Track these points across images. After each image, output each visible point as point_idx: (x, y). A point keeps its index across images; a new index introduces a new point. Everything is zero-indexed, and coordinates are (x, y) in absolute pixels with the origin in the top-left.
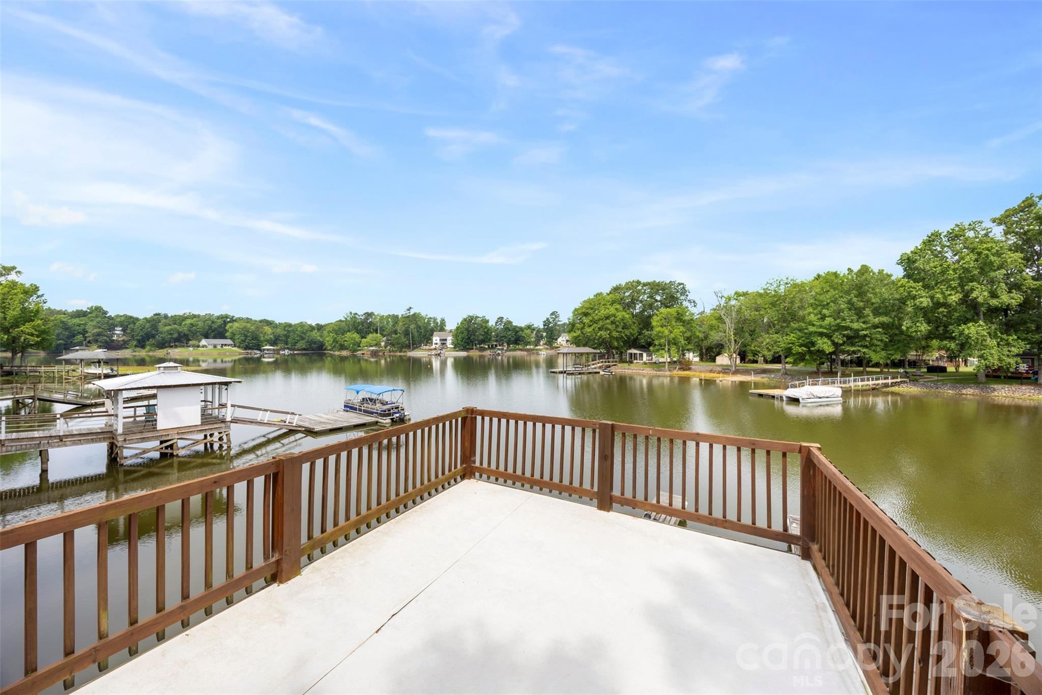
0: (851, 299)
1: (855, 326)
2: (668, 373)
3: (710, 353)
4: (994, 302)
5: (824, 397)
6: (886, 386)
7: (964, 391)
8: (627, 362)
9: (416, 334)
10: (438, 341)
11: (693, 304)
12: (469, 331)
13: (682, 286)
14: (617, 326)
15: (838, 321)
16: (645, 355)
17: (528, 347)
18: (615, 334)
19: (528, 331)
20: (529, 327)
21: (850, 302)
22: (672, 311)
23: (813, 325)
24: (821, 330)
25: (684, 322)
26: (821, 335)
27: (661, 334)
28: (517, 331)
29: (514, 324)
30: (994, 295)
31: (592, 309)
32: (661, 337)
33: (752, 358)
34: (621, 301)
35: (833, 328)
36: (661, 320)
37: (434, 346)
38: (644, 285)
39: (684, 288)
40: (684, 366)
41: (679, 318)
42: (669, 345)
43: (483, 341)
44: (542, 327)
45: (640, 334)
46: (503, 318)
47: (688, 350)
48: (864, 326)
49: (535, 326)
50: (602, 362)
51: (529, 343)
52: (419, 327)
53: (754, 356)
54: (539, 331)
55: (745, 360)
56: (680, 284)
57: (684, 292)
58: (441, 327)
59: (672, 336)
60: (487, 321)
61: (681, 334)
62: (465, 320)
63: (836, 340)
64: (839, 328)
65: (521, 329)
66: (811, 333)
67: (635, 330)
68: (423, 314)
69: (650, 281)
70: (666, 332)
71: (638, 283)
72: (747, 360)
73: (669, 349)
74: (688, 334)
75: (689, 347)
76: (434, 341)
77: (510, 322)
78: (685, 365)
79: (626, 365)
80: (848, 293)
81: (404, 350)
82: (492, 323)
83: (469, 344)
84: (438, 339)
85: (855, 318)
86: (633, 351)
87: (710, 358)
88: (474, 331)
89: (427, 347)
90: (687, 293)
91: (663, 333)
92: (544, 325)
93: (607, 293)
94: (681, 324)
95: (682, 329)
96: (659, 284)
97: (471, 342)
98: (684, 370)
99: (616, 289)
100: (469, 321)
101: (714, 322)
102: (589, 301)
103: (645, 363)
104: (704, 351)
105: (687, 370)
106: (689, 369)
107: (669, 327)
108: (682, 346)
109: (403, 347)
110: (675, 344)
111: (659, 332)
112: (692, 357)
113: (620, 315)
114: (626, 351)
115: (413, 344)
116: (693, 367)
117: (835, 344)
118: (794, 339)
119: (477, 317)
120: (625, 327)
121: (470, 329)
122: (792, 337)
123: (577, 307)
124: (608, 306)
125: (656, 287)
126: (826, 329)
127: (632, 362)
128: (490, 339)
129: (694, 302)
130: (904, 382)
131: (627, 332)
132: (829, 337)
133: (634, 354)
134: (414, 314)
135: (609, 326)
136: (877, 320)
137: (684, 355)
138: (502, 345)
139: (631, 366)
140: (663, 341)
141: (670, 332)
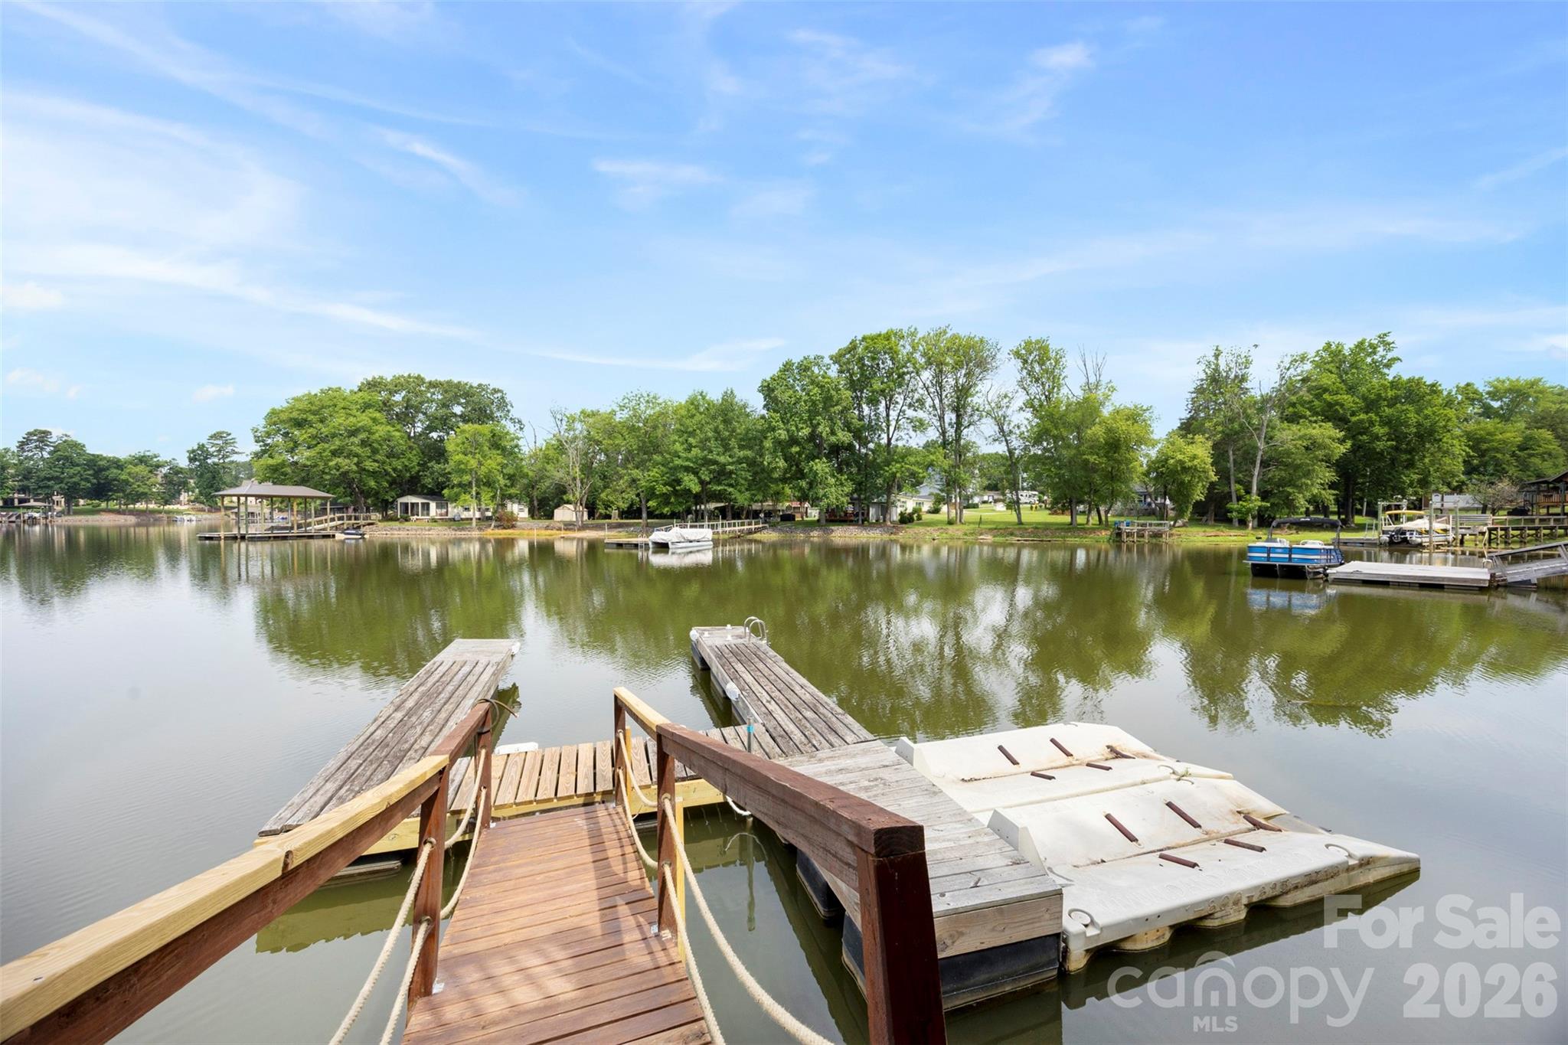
0: (718, 426)
1: (722, 459)
2: (476, 534)
3: (543, 508)
4: (833, 439)
5: (695, 541)
6: (750, 532)
8: (398, 520)
11: (518, 426)
13: (499, 395)
14: (375, 451)
15: (706, 452)
16: (433, 505)
17: (138, 506)
18: (370, 465)
19: (141, 469)
20: (142, 460)
21: (716, 430)
22: (486, 429)
23: (679, 457)
24: (687, 463)
25: (504, 449)
26: (687, 469)
27: (462, 466)
29: (90, 450)
30: (833, 433)
31: (315, 413)
32: (462, 472)
33: (603, 511)
34: (386, 406)
35: (700, 462)
36: (463, 443)
38: (433, 385)
39: (502, 398)
40: (505, 524)
41: (497, 442)
42: (478, 486)
44: (183, 463)
45: (423, 466)
46: (46, 433)
47: (511, 497)
48: (730, 460)
49: (163, 459)
50: (340, 519)
53: (606, 509)
54: (176, 471)
55: (594, 516)
56: (496, 391)
57: (503, 404)
59: (483, 470)
61: (499, 468)
63: (703, 477)
64: (707, 462)
65: (118, 464)
66: (676, 468)
67: (413, 460)
69: (442, 378)
70: (473, 463)
71: (420, 380)
72: (597, 515)
73: (478, 493)
74: (509, 470)
75: (512, 491)
77: (76, 446)
78: (507, 521)
79: (395, 524)
80: (714, 418)
85: (721, 450)
86: (410, 499)
87: (545, 515)
90: (509, 407)
91: (466, 465)
92: (192, 460)
93: (351, 391)
94: (499, 452)
95: (500, 459)
96: (458, 385)
98: (505, 528)
99: (373, 385)
101: (551, 453)
102: (310, 399)
103: (434, 520)
104: (536, 503)
105: (509, 528)
106: (513, 527)
107: (477, 456)
108: (501, 489)
110: (488, 485)
111: (460, 462)
112: (518, 510)
113: (381, 430)
114: (395, 500)
116: (518, 524)
117: (702, 482)
118: (657, 475)
120: (392, 454)
122: (654, 473)
123: (278, 407)
124: (354, 412)
125: (455, 391)
126: (693, 463)
127: (407, 520)
129: (519, 422)
130: (763, 529)
131: (398, 464)
132: (696, 473)
133: (412, 504)
135: (357, 450)
136: (742, 454)
137: (503, 506)
138: (48, 498)
139: (407, 525)
140: (467, 478)
141: (480, 464)
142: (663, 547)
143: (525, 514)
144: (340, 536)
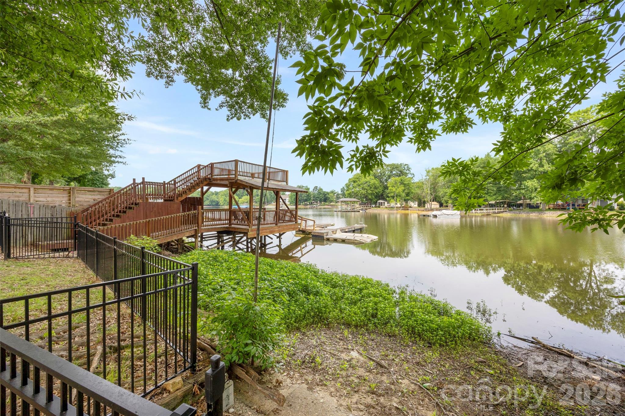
2: (395, 212)
3: (422, 202)
7: (531, 215)
9: (269, 196)
14: (371, 188)
16: (386, 203)
17: (332, 204)
18: (370, 192)
19: (332, 194)
20: (332, 192)
22: (398, 178)
25: (404, 184)
27: (392, 191)
28: (325, 194)
29: (324, 190)
32: (392, 193)
33: (445, 204)
34: (374, 175)
36: (393, 184)
39: (408, 167)
41: (402, 183)
43: (306, 200)
44: (340, 192)
45: (383, 191)
46: (317, 187)
47: (408, 200)
49: (336, 191)
50: (362, 207)
51: (331, 201)
54: (338, 195)
56: (406, 165)
57: (409, 169)
59: (397, 191)
60: (309, 189)
65: (328, 193)
67: (380, 190)
70: (394, 190)
72: (443, 205)
73: (397, 199)
74: (407, 191)
77: (322, 189)
78: (407, 208)
79: (376, 208)
82: (311, 190)
86: (381, 201)
87: (424, 206)
95: (403, 188)
98: (406, 210)
101: (421, 184)
103: (386, 207)
105: (408, 210)
106: (410, 210)
107: (396, 187)
108: (404, 197)
110: (400, 196)
113: (372, 182)
114: (377, 201)
116: (413, 209)
119: (303, 187)
120: (376, 188)
125: (395, 166)
127: (379, 207)
128: (310, 199)
129: (413, 174)
130: (506, 211)
131: (377, 191)
133: (381, 203)
135: (366, 188)
137: (406, 203)
138: (317, 202)
139: (378, 209)
141: (396, 189)
142: (435, 216)
143: (416, 206)
144: (361, 211)
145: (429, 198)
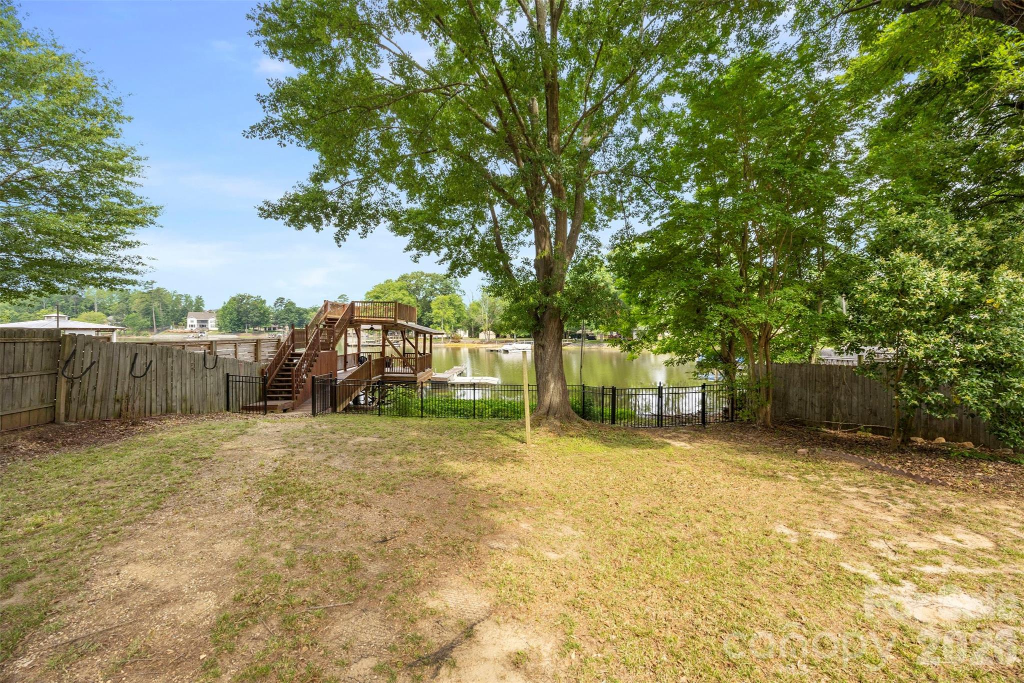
2: (443, 345)
3: (475, 331)
5: (522, 350)
9: (161, 315)
10: (195, 323)
11: (462, 293)
12: (239, 312)
13: (454, 279)
22: (447, 297)
25: (455, 306)
27: (437, 315)
28: (300, 312)
29: (297, 306)
31: (382, 293)
32: (438, 317)
33: (502, 334)
34: (408, 288)
36: (438, 304)
37: (188, 329)
38: (427, 276)
41: (451, 303)
42: (444, 323)
43: (258, 324)
45: (423, 315)
46: (283, 299)
47: (459, 328)
52: (165, 306)
53: (504, 333)
55: (498, 335)
57: (456, 283)
58: (198, 306)
59: (446, 316)
60: (264, 302)
61: (453, 315)
62: (234, 299)
65: (306, 311)
67: (419, 312)
68: (170, 289)
69: (431, 272)
70: (442, 313)
71: (422, 273)
73: (445, 327)
74: (457, 316)
75: (460, 325)
76: (189, 323)
77: (293, 304)
78: (457, 340)
81: (143, 332)
82: (270, 303)
83: (239, 326)
84: (195, 320)
87: (475, 336)
88: (247, 312)
89: (179, 330)
90: (459, 285)
91: (439, 314)
93: (395, 281)
94: (453, 307)
95: (453, 311)
96: (437, 276)
97: (242, 324)
98: (455, 343)
99: (404, 278)
100: (239, 300)
101: (476, 307)
102: (379, 286)
104: (471, 330)
105: (458, 342)
106: (461, 342)
107: (444, 310)
108: (454, 325)
109: (142, 329)
110: (448, 322)
111: (437, 313)
112: (463, 334)
113: (406, 299)
115: (157, 326)
116: (463, 340)
119: (250, 297)
121: (241, 310)
123: (370, 290)
124: (396, 291)
125: (435, 278)
128: (267, 322)
130: (570, 343)
134: (158, 290)
137: (455, 332)
138: (284, 328)
140: (439, 320)
141: (445, 313)
142: (506, 352)
143: (467, 335)
145: (487, 325)
